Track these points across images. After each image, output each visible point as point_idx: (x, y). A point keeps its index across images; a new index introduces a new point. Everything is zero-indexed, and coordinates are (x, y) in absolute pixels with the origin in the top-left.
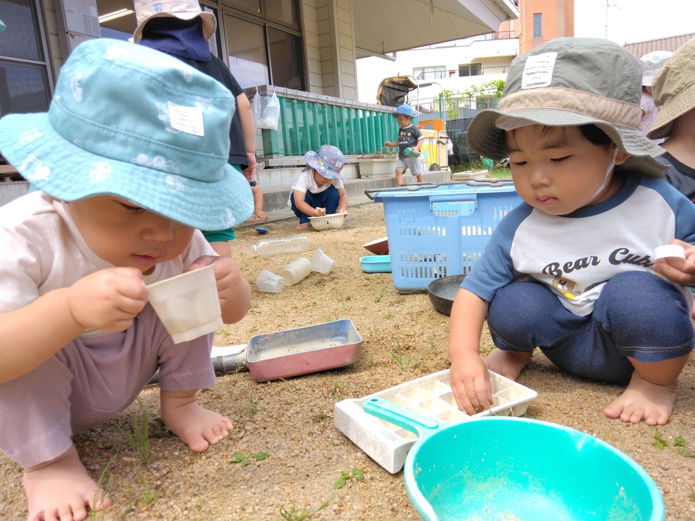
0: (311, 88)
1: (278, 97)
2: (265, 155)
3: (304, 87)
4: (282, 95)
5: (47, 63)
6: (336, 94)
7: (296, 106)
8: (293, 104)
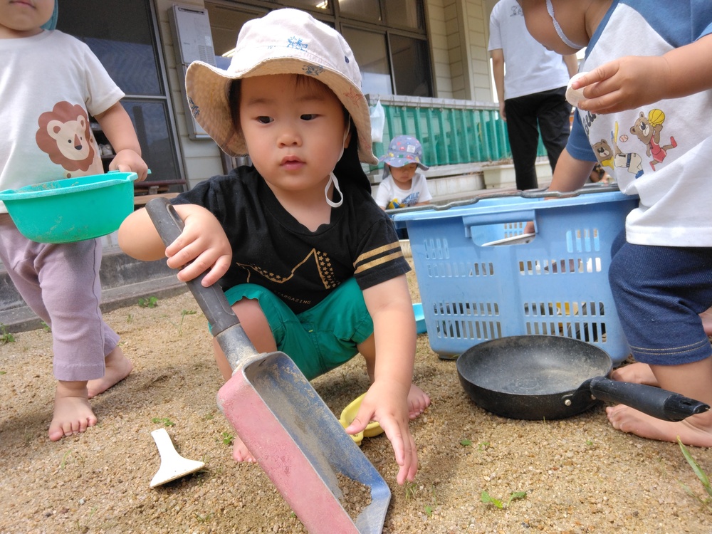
0: (439, 94)
1: (382, 105)
2: (371, 171)
3: (431, 93)
4: (388, 104)
5: (168, 97)
6: (468, 97)
7: (405, 114)
8: (402, 112)
